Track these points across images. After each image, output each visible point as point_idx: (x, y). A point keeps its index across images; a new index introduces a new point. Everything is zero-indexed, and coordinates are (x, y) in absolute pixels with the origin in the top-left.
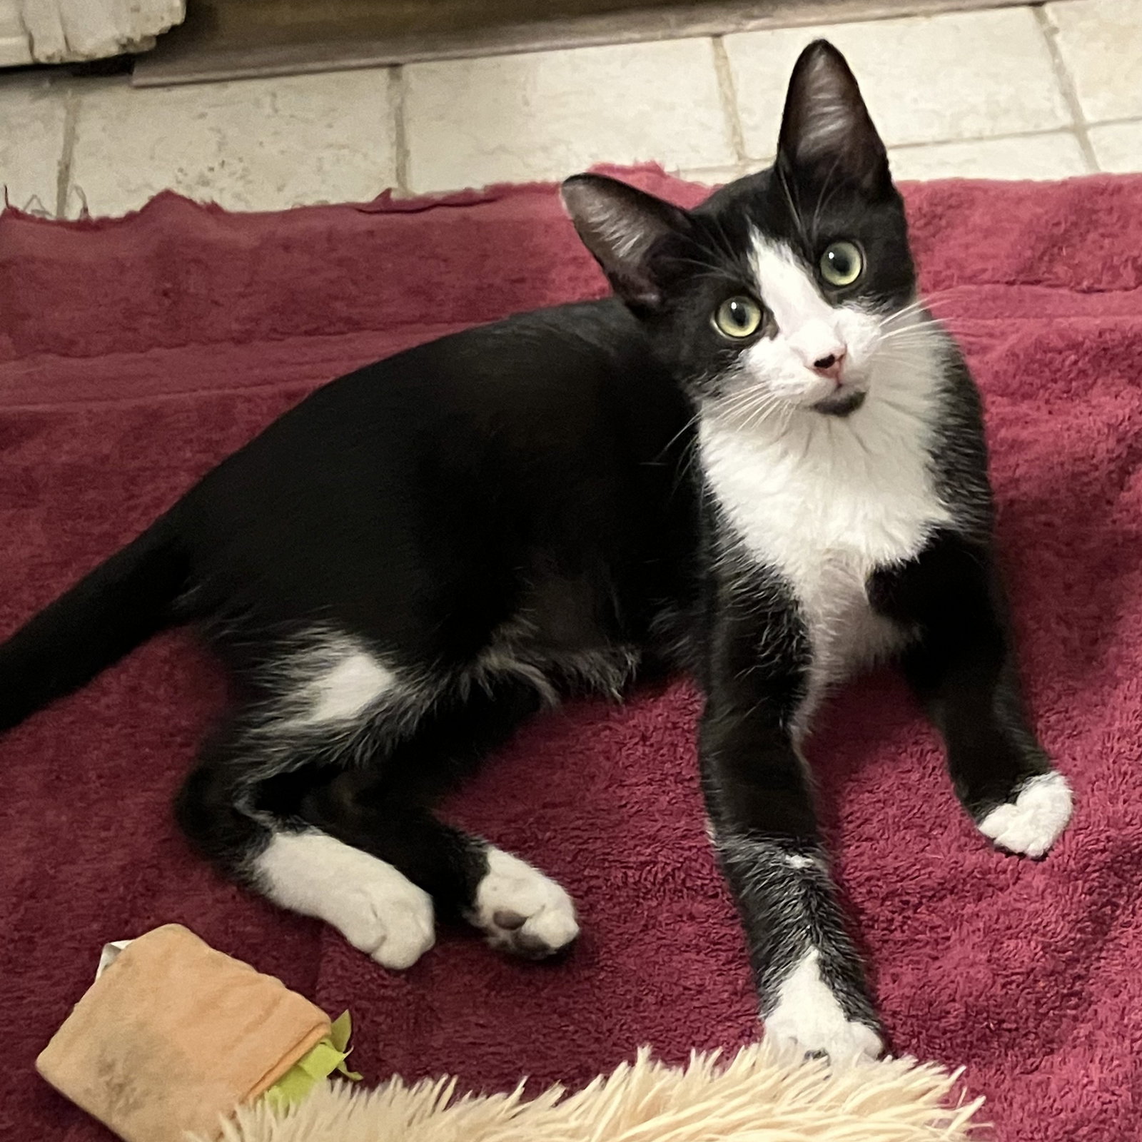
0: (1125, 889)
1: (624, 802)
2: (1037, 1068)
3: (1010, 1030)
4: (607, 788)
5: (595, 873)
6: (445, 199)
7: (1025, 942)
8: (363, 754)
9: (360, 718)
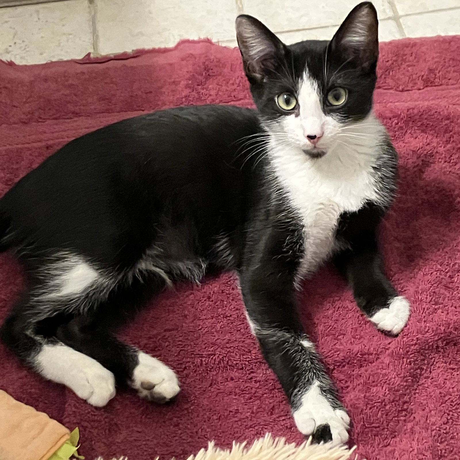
0: (426, 362)
1: (200, 328)
2: (389, 444)
3: (376, 427)
4: (193, 321)
5: (188, 360)
6: (115, 56)
7: (381, 388)
8: (84, 309)
9: (83, 292)
